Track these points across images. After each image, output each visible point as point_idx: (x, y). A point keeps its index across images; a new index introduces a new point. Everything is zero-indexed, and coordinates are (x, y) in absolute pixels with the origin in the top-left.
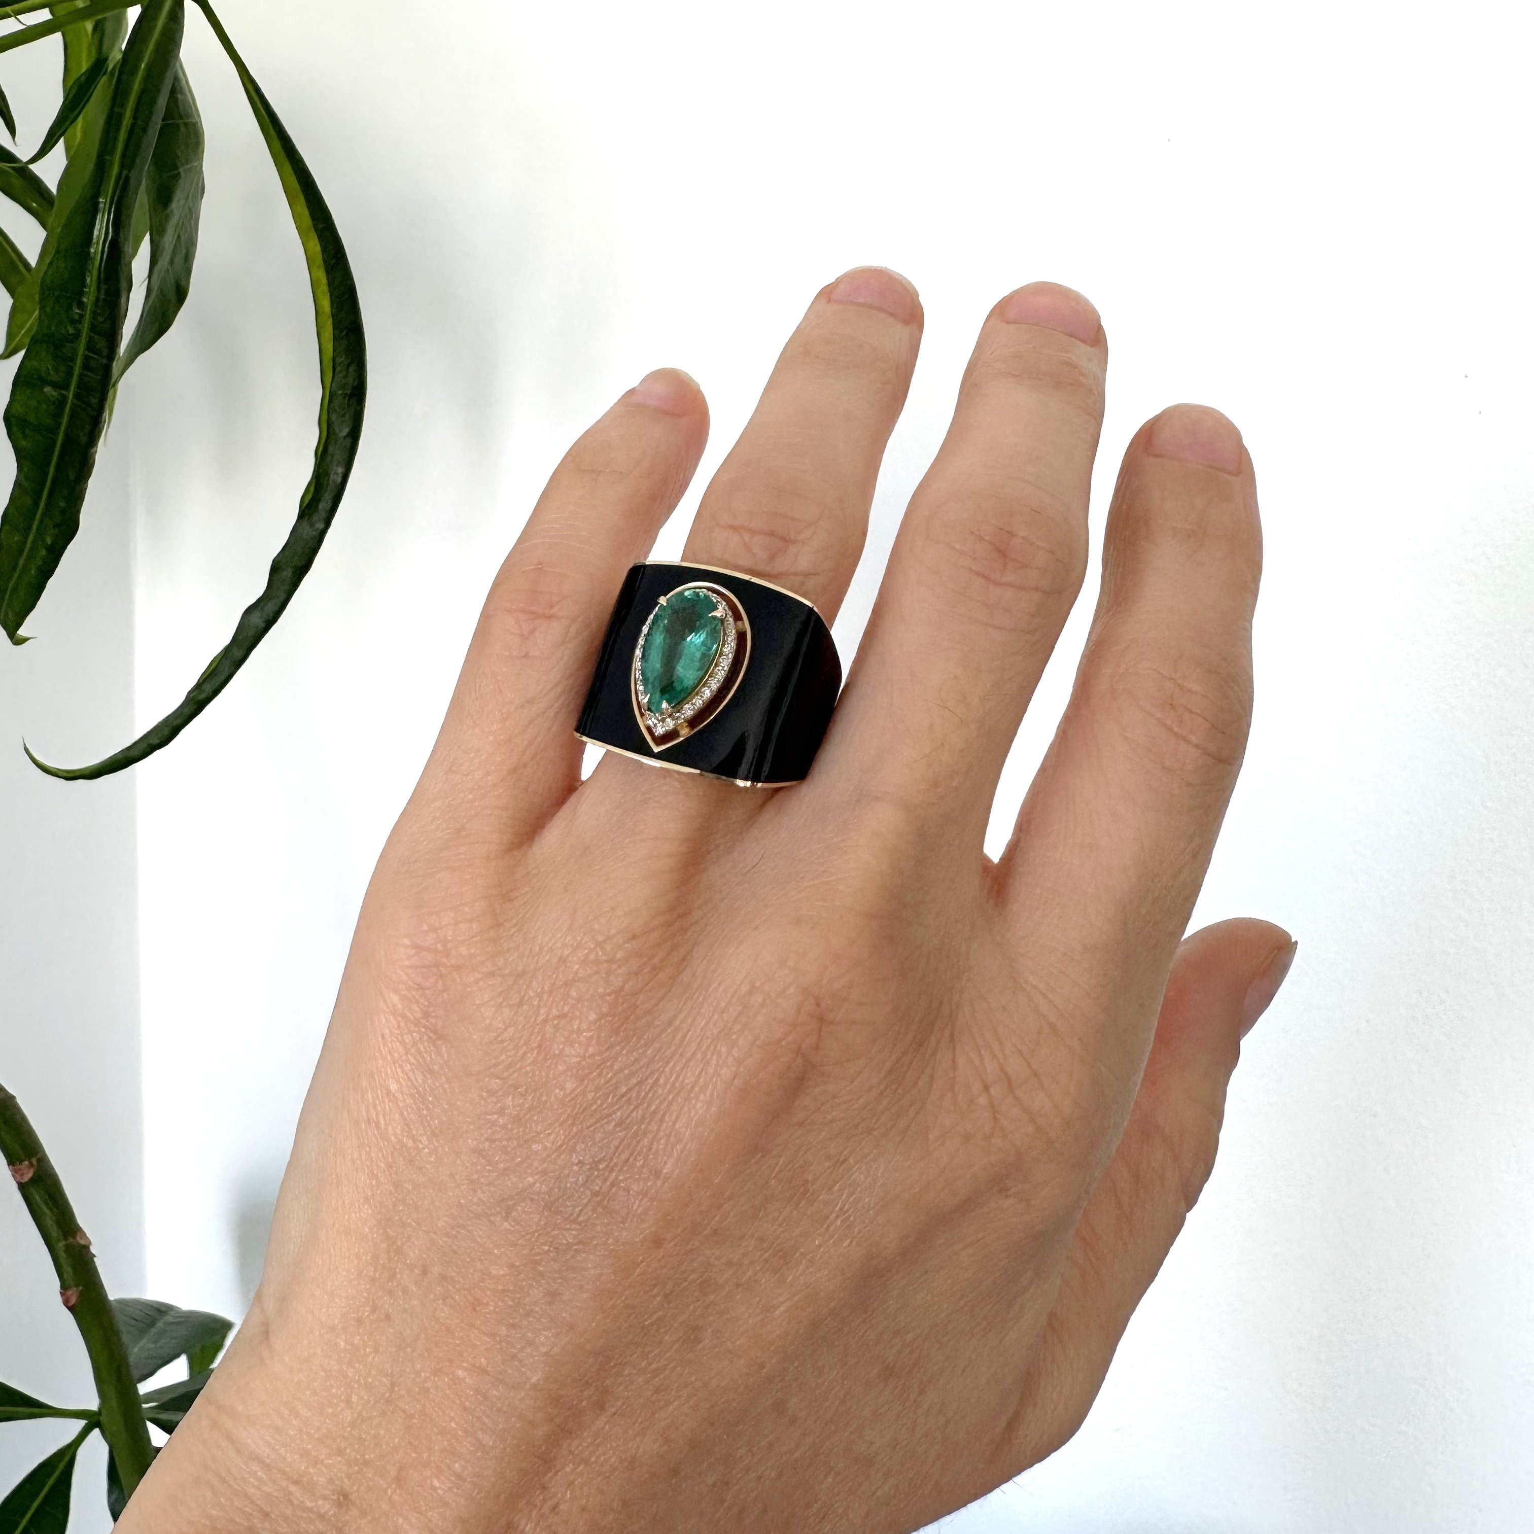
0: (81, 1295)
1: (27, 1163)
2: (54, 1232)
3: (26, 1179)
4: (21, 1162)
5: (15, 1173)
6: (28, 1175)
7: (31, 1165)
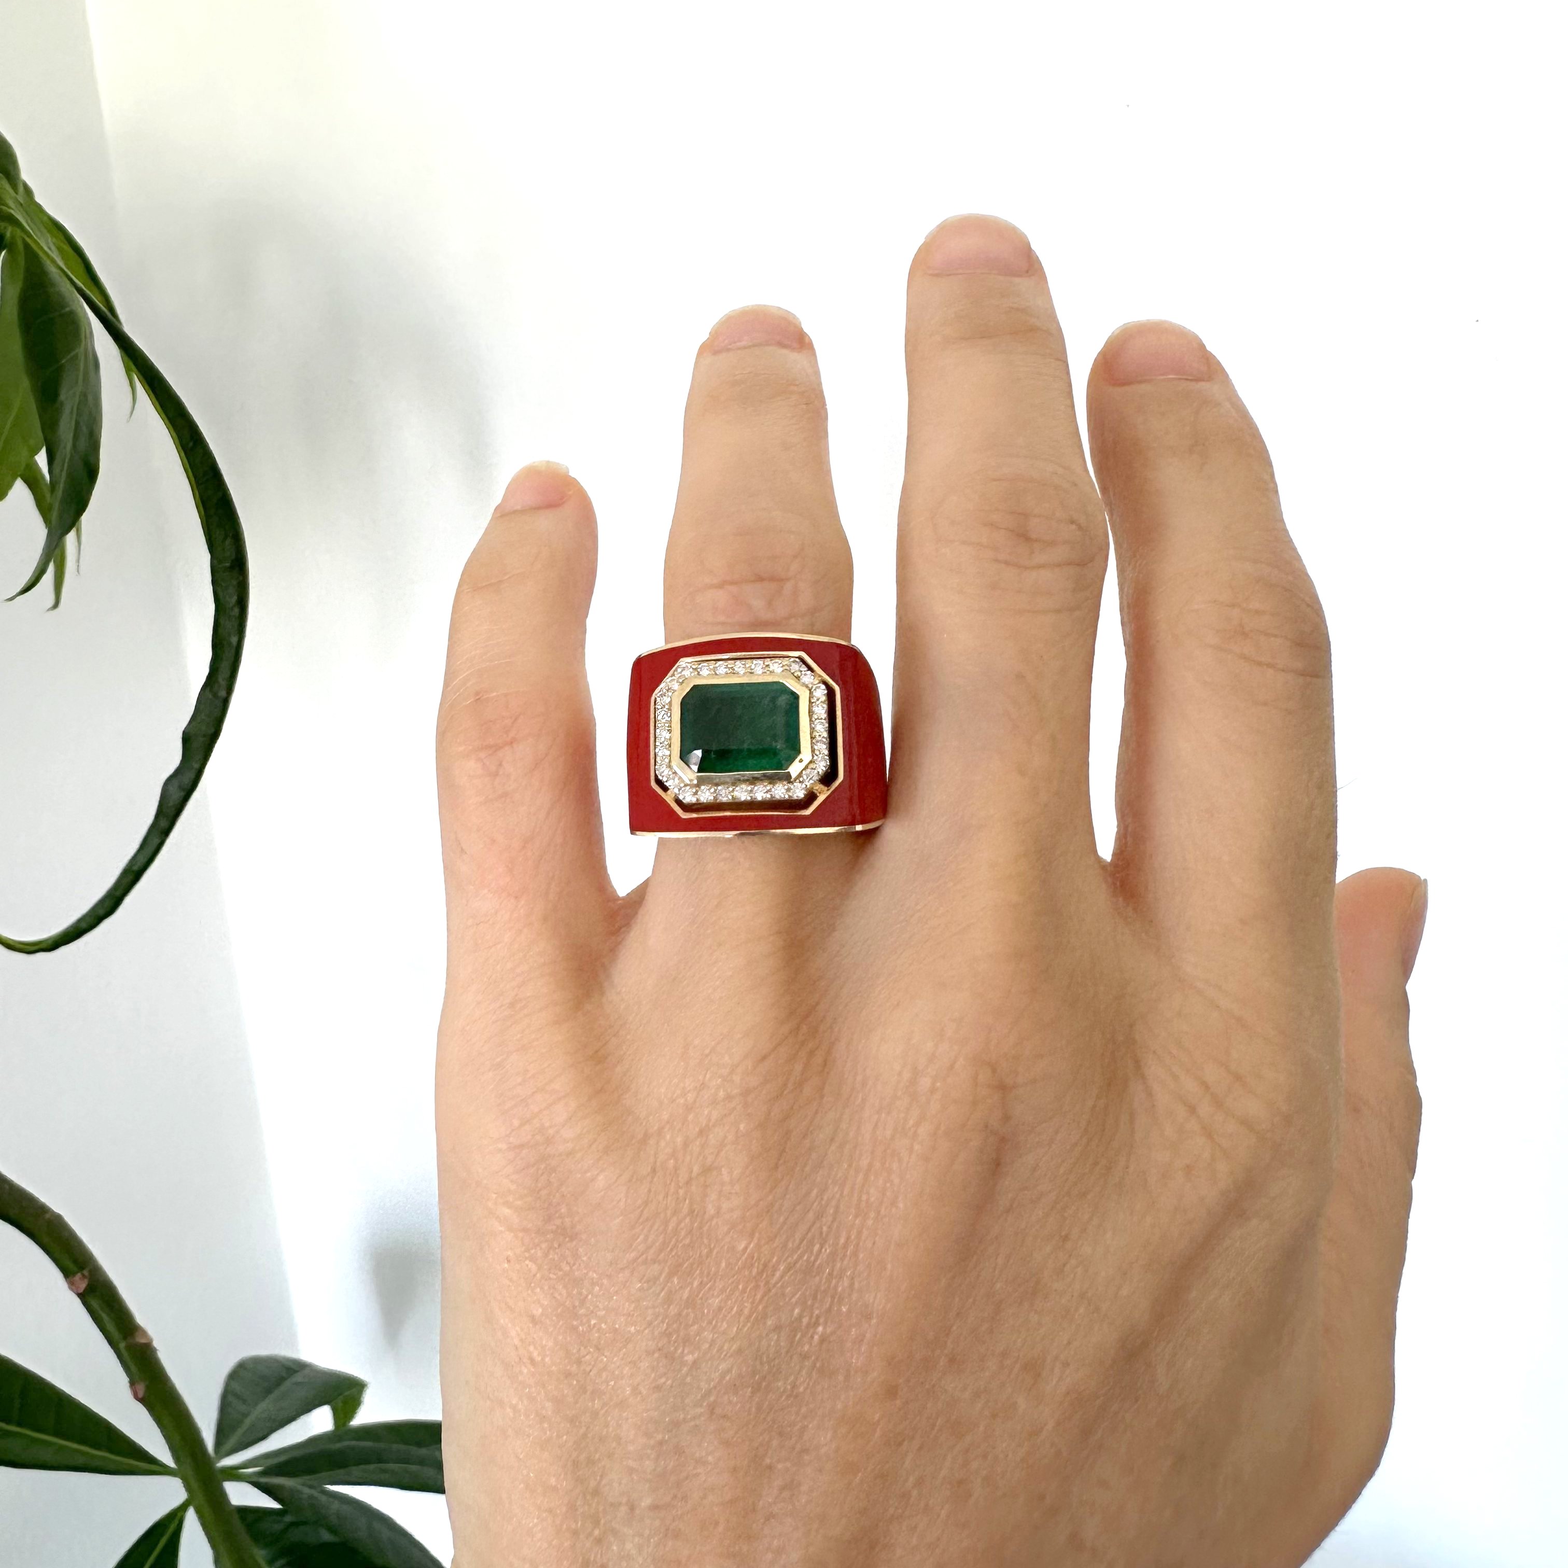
0: (148, 1388)
1: (79, 1275)
2: (116, 1335)
3: (81, 1291)
4: (74, 1274)
5: (72, 1285)
6: (83, 1286)
7: (84, 1276)
